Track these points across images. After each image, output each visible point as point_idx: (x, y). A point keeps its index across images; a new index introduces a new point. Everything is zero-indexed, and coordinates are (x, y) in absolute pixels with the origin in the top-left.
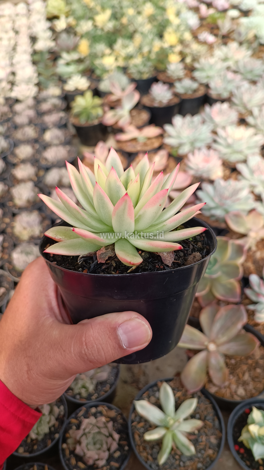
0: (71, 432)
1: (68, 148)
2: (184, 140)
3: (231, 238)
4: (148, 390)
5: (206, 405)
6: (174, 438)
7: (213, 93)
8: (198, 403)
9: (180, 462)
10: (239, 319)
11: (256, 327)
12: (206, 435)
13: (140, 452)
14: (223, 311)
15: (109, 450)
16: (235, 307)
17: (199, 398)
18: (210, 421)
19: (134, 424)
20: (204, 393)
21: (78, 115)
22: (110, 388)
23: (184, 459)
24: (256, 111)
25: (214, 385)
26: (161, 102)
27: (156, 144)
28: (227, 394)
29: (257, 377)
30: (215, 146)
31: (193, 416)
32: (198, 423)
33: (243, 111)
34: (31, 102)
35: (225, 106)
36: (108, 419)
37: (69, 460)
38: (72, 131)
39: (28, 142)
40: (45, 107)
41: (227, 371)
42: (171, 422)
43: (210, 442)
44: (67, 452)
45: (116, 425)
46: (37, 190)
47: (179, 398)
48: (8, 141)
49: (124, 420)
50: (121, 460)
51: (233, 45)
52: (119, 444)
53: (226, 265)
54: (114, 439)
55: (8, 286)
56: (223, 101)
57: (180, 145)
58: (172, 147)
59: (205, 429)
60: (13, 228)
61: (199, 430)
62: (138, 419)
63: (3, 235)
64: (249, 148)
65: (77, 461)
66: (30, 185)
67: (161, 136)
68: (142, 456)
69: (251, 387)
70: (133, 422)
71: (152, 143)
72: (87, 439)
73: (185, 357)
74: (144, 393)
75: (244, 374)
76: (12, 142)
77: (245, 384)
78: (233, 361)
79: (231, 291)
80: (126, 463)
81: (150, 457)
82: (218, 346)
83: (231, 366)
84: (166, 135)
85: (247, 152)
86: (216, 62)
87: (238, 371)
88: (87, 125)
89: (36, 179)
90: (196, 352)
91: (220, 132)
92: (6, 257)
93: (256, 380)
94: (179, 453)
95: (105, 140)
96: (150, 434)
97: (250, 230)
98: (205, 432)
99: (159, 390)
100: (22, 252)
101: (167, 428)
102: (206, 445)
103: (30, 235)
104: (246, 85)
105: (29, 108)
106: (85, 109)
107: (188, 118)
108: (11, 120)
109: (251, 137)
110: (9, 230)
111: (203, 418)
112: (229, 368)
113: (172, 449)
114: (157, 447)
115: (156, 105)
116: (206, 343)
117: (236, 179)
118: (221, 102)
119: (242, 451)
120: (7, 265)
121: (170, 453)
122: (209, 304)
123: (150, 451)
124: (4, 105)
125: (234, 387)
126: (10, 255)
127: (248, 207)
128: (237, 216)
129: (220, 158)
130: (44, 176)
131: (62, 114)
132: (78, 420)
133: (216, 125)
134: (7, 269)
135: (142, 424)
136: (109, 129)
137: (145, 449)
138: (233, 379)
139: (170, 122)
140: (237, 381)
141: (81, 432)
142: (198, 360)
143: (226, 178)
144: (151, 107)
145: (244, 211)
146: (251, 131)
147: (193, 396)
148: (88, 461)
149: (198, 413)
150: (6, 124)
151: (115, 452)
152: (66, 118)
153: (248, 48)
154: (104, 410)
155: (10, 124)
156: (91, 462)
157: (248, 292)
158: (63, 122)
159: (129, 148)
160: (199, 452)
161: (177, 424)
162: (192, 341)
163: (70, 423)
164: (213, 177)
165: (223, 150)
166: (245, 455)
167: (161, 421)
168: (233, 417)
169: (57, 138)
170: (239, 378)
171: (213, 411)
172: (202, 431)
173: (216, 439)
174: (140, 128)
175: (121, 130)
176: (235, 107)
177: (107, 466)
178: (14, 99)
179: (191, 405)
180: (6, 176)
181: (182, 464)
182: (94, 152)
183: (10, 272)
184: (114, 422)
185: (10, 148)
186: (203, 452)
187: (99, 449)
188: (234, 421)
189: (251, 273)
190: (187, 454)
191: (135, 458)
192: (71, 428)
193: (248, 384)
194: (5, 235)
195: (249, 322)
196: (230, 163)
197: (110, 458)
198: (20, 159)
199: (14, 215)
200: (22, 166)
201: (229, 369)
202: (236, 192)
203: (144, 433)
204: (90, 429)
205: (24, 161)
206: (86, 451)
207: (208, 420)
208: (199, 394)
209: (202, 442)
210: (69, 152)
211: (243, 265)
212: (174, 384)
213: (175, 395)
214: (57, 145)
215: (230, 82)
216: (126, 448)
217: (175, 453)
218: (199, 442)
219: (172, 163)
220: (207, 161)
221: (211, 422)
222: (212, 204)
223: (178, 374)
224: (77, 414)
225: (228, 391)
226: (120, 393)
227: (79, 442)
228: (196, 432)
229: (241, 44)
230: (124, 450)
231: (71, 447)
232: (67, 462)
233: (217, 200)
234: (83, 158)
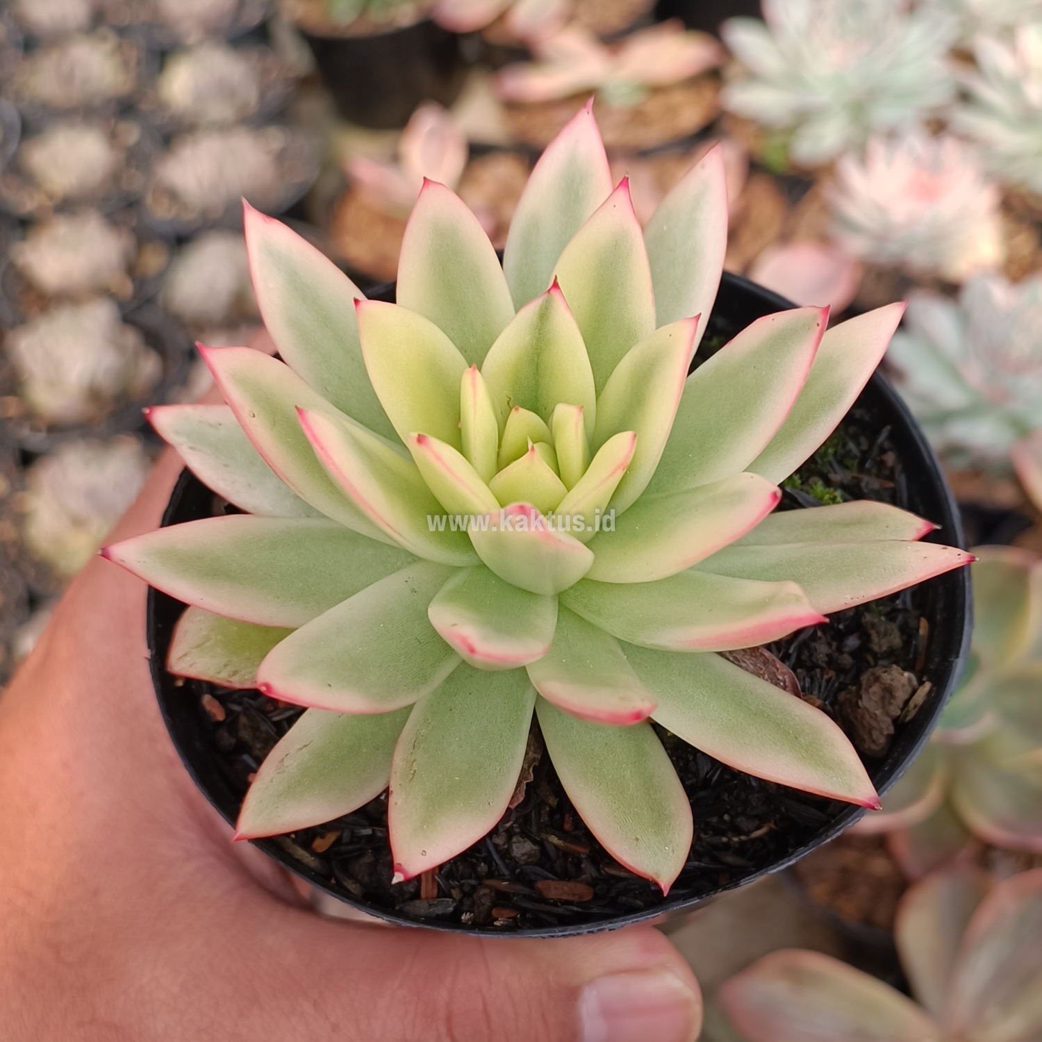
1: (276, 138)
2: (822, 95)
27: (690, 116)
30: (965, 119)
38: (296, 57)
39: (85, 112)
46: (131, 339)
57: (803, 118)
58: (762, 128)
60: (21, 518)
66: (99, 316)
67: (714, 76)
71: (672, 111)
76: (12, 113)
84: (732, 71)
88: (362, 30)
89: (128, 288)
91: (993, 53)
95: (447, 100)
108: (6, 11)
110: (4, 530)
129: (988, 177)
130: (164, 275)
133: (971, 22)
136: (469, 50)
139: (754, 11)
143: (1016, 271)
155: (2, 30)
158: (253, 16)
164: (956, 267)
169: (225, 90)
174: (613, 38)
175: (523, 53)
182: (396, 159)
185: (4, 143)
198: (50, 196)
199: (27, 460)
200: (61, 229)
205: (68, 206)
210: (281, 158)
214: (223, 128)
219: (766, 206)
220: (927, 190)
222: (952, 396)
233: (975, 374)
234: (347, 187)
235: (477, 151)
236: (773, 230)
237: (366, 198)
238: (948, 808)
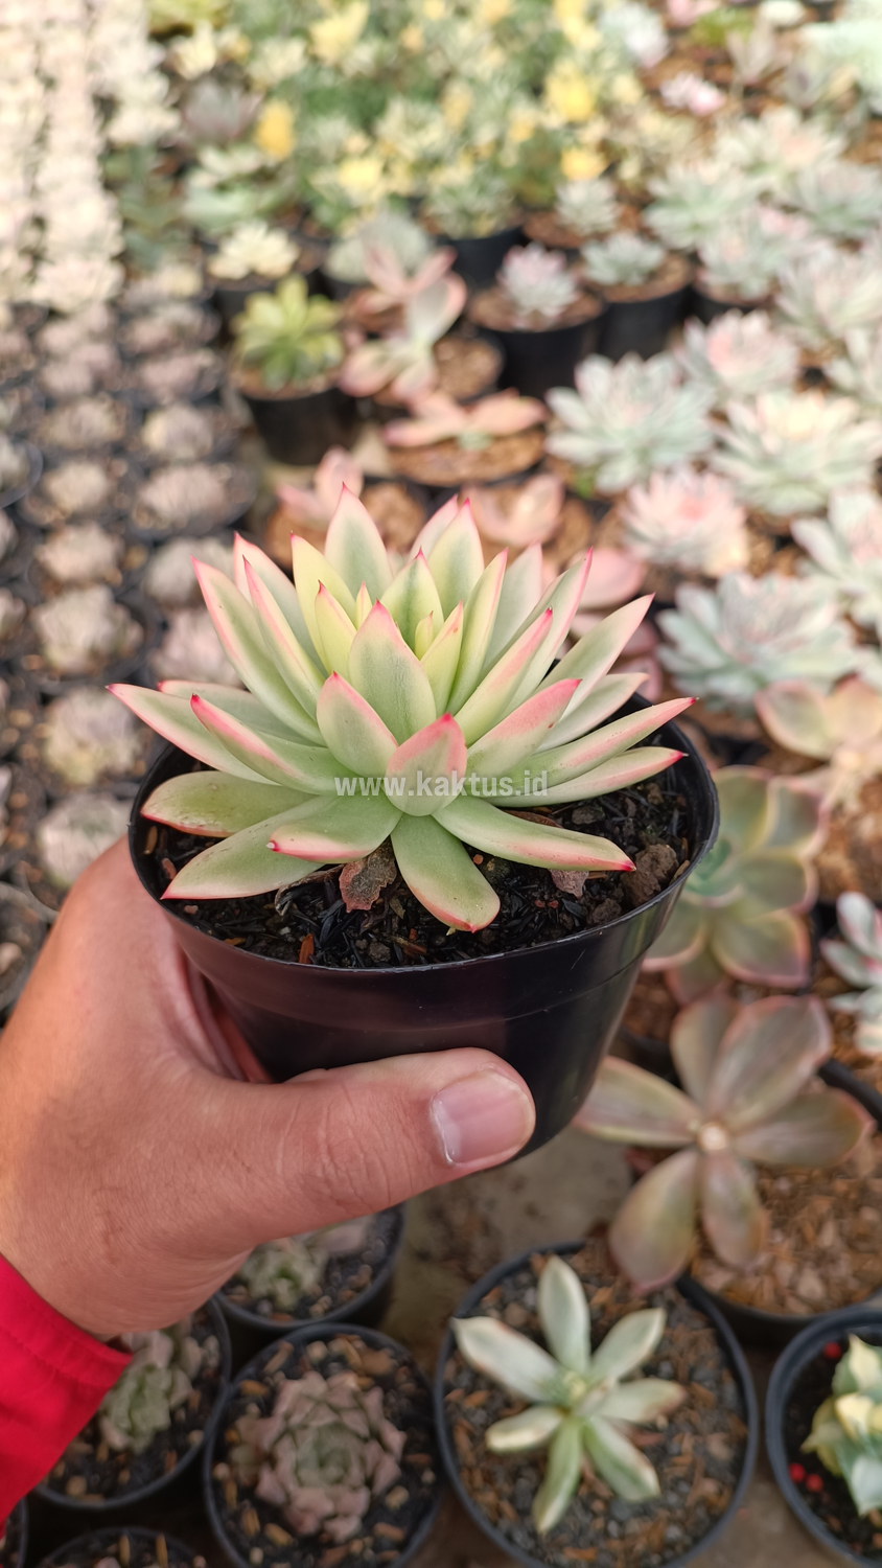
0: (242, 1424)
1: (225, 471)
2: (618, 443)
3: (777, 772)
4: (498, 1282)
5: (694, 1333)
6: (588, 1443)
7: (714, 283)
8: (668, 1324)
9: (606, 1523)
10: (803, 1043)
11: (859, 1071)
12: (696, 1432)
13: (474, 1491)
14: (751, 1018)
15: (369, 1482)
16: (790, 1003)
17: (670, 1308)
18: (707, 1384)
19: (454, 1395)
20: (687, 1293)
21: (258, 362)
22: (373, 1277)
23: (620, 1514)
24: (859, 343)
25: (721, 1264)
26: (536, 314)
27: (523, 457)
28: (762, 1295)
29: (863, 1237)
30: (720, 461)
31: (649, 1370)
32: (668, 1393)
33: (816, 342)
34: (98, 317)
35: (755, 324)
36: (366, 1381)
37: (237, 1517)
38: (240, 414)
39: (89, 452)
40: (147, 333)
41: (763, 1217)
42: (578, 1389)
43: (707, 1454)
44: (231, 1492)
45: (392, 1400)
46: (121, 614)
47: (603, 1308)
48: (22, 450)
49: (420, 1382)
50: (412, 1516)
51: (782, 119)
52: (404, 1465)
53: (760, 864)
54: (385, 1448)
55: (26, 939)
56: (747, 308)
57: (604, 459)
58: (575, 467)
59: (689, 1411)
60: (41, 743)
61: (671, 1416)
62: (465, 1380)
63: (11, 767)
64: (836, 467)
65: (263, 1522)
66: (98, 597)
67: (540, 429)
68: (483, 1502)
69: (843, 1269)
70: (448, 1389)
71: (510, 454)
72: (296, 1446)
73: (622, 1172)
74: (486, 1293)
75: (819, 1228)
76: (36, 453)
77: (823, 1259)
78: (784, 1185)
79: (776, 949)
80: (426, 1527)
81: (506, 1507)
82: (733, 1134)
83: (776, 1202)
84: (554, 425)
85: (828, 480)
86: (724, 178)
87: (803, 1217)
88: (287, 395)
89: (118, 578)
90: (660, 1155)
91: (739, 413)
92: (21, 841)
93: (863, 1246)
94: (604, 1492)
95: (348, 444)
96: (507, 1431)
97: (840, 744)
98: (689, 1422)
99: (535, 1283)
100: (73, 825)
101: (563, 1408)
102: (693, 1466)
103: (101, 766)
104: (824, 253)
105: (94, 337)
106: (282, 339)
107: (630, 367)
108: (33, 381)
109: (843, 429)
110: (28, 751)
111: (683, 1373)
112: (769, 1207)
113: (582, 1480)
114: (530, 1473)
115: (521, 323)
116: (693, 1126)
117: (793, 573)
118: (739, 312)
119: (815, 1483)
120: (23, 869)
121: (575, 1494)
122: (703, 994)
123: (506, 1488)
124: (9, 329)
125: (786, 1270)
126: (33, 836)
127: (833, 668)
128: (796, 697)
129: (737, 502)
130: (144, 569)
131: (204, 359)
132: (267, 1384)
133: (725, 392)
134: (23, 881)
135: (479, 1397)
136: (364, 409)
137: (489, 1479)
138: (784, 1244)
139: (569, 382)
140: (796, 1250)
141: (275, 1425)
142: (666, 1181)
143: (758, 570)
144: (505, 329)
145: (818, 679)
146: (842, 409)
147: (649, 1303)
148: (301, 1523)
149: (668, 1358)
150: (16, 393)
151: (389, 1490)
152: (217, 371)
153: (832, 128)
154: (353, 1352)
155: (29, 393)
156: (309, 1525)
157: (833, 952)
158: (209, 385)
159: (431, 471)
160: (672, 1489)
161: (596, 1396)
162: (645, 1119)
163: (239, 1395)
164: (714, 567)
165: (750, 475)
166: (826, 1498)
167: (544, 1386)
168: (783, 1372)
169: (190, 437)
170: (803, 1242)
171: (716, 1350)
172: (680, 1419)
173: (728, 1443)
174: (467, 402)
175: (403, 412)
176: (788, 329)
177: (365, 1536)
178: (41, 308)
179: (643, 1333)
180: (19, 567)
181: (613, 1528)
182: (312, 486)
183: (35, 893)
184: (385, 1392)
185: (31, 475)
186: (684, 1487)
187: (338, 1481)
188: (788, 1385)
189: (841, 889)
190: (632, 1495)
191: (458, 1510)
192: (241, 1411)
193: (834, 1261)
194: (17, 769)
195: (837, 1055)
196: (773, 517)
197: (375, 1512)
198: (63, 513)
199: (46, 700)
200: (72, 535)
201: (769, 1212)
202: (792, 617)
203: (486, 1427)
204: (307, 1415)
205: (76, 519)
206: (292, 1487)
207: (700, 1382)
208: (671, 1294)
209: (680, 1454)
210: (229, 485)
211: (815, 862)
212: (587, 1261)
213: (588, 1297)
214: (187, 464)
215: (769, 242)
216: (428, 1477)
217: (592, 1491)
218: (672, 1456)
219: (578, 523)
220: (693, 511)
221: (710, 1389)
222: (711, 659)
223: (600, 1230)
224: (263, 1364)
225: (768, 1285)
226: (406, 1294)
227: (270, 1460)
228: (662, 1422)
229: (807, 114)
230: (420, 1484)
231: (244, 1474)
232: (231, 1524)
233: (728, 643)
234: (276, 506)
235: (370, 482)
236: (582, 540)
237: (291, 514)
238: (708, 954)
